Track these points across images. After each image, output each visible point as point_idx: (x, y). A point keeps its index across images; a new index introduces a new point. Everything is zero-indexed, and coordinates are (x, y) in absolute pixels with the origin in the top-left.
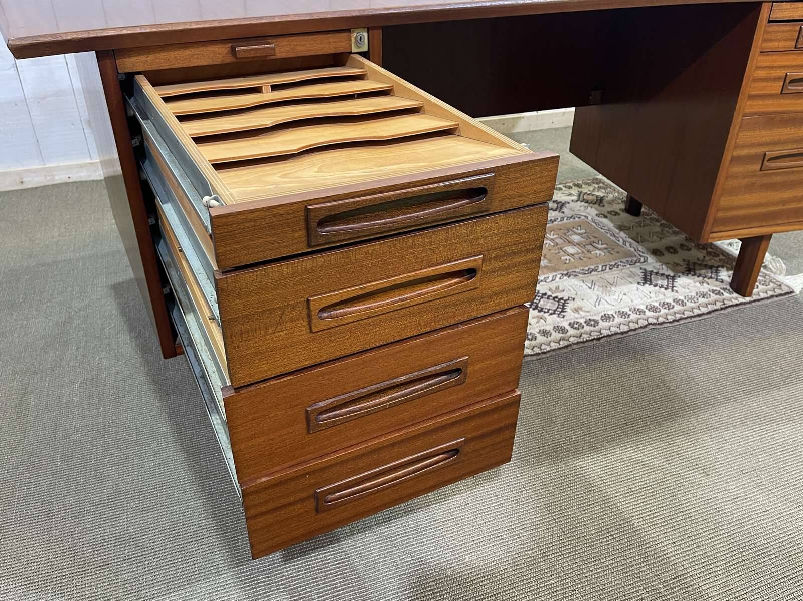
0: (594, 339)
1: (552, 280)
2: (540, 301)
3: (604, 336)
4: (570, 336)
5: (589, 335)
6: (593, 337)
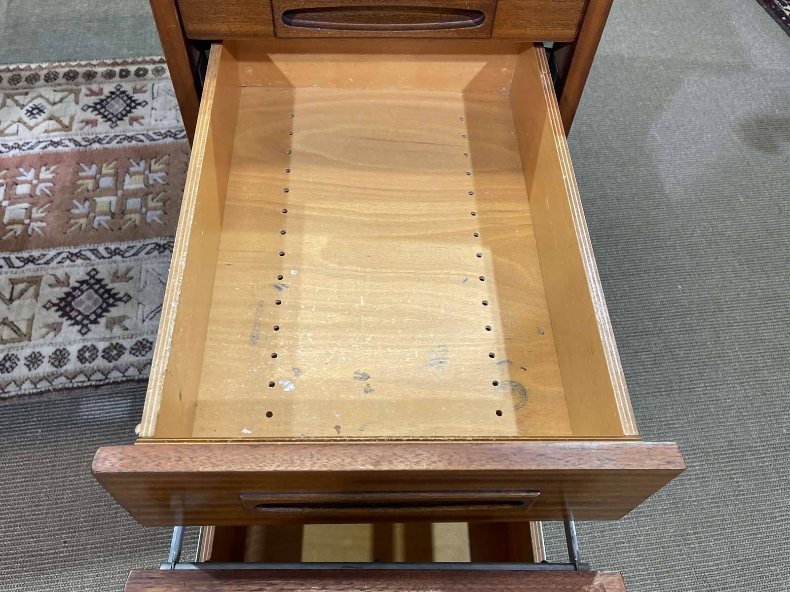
0: (91, 386)
1: (133, 255)
2: (82, 292)
3: (107, 384)
4: (61, 375)
5: (86, 379)
6: (89, 384)
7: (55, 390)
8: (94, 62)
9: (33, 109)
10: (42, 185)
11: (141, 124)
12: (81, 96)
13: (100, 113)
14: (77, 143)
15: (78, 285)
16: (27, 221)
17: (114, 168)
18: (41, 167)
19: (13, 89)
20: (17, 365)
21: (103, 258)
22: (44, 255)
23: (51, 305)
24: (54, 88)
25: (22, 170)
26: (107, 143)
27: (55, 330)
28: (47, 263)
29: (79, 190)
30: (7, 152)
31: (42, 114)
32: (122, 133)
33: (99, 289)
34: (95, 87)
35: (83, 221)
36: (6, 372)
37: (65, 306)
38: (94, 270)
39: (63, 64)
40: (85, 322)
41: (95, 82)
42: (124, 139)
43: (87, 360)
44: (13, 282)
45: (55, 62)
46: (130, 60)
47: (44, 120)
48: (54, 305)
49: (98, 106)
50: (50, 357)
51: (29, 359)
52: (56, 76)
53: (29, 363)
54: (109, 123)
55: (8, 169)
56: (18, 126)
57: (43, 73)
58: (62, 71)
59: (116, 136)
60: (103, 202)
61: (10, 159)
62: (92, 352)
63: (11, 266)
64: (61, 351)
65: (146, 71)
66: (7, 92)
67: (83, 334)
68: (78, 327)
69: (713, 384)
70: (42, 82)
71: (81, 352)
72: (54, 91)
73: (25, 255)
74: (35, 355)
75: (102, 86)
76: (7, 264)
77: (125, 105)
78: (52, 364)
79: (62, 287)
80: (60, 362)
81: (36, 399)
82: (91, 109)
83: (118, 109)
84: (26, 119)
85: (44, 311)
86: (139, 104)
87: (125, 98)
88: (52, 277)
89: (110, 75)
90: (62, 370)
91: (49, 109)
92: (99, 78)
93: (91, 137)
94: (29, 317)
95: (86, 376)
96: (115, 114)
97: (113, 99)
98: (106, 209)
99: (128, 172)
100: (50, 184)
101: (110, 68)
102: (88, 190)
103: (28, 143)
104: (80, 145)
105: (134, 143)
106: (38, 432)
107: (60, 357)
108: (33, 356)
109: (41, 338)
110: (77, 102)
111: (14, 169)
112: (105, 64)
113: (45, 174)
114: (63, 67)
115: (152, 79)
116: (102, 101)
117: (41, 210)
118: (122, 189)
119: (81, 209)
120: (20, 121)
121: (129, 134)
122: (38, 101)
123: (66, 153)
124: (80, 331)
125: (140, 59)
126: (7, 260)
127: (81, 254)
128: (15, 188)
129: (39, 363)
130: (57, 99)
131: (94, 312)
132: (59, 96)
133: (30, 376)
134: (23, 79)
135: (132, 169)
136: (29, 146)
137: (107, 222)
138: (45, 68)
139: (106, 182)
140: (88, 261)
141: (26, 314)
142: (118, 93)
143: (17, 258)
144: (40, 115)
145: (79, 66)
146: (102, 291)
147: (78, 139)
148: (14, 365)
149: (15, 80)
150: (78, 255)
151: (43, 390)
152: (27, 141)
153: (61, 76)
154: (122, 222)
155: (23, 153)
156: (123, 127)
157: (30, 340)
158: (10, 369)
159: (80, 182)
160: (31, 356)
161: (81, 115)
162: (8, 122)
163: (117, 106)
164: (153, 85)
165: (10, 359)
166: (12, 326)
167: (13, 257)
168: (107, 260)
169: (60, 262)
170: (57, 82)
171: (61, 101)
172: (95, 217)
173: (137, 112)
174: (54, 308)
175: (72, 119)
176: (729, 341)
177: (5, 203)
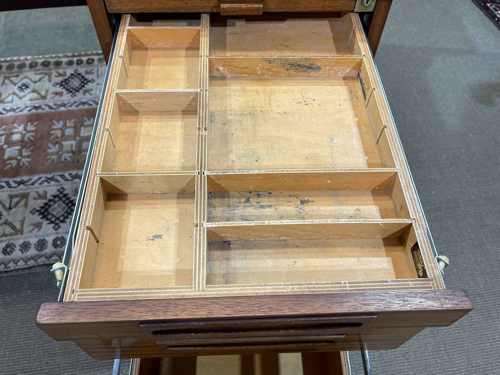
7: (39, 266)
8: (60, 55)
9: (22, 86)
10: (28, 135)
11: (91, 94)
12: (53, 77)
13: (65, 88)
14: (50, 107)
15: (52, 198)
16: (19, 158)
17: (74, 123)
18: (28, 122)
19: (9, 73)
20: (14, 250)
21: (68, 180)
22: (30, 179)
23: (35, 211)
24: (35, 72)
25: (15, 125)
26: (70, 106)
27: (38, 227)
28: (33, 184)
29: (52, 137)
30: (6, 114)
31: (28, 89)
32: (78, 100)
33: (65, 200)
34: (61, 71)
35: (55, 157)
36: (7, 255)
37: (44, 212)
38: (62, 188)
39: (41, 56)
40: (57, 222)
41: (61, 68)
42: (80, 104)
43: (58, 246)
44: (11, 197)
45: (35, 55)
46: (83, 53)
47: (29, 93)
48: (38, 211)
49: (64, 83)
50: (35, 244)
51: (22, 246)
52: (36, 64)
53: (21, 249)
54: (70, 94)
55: (7, 125)
56: (13, 97)
57: (28, 63)
58: (40, 61)
59: (75, 102)
60: (67, 144)
61: (7, 118)
62: (62, 241)
63: (10, 186)
64: (42, 241)
65: (93, 60)
66: (5, 75)
67: (56, 230)
68: (52, 225)
69: (455, 254)
70: (27, 68)
71: (55, 241)
72: (36, 74)
73: (18, 179)
74: (26, 244)
75: (65, 70)
76: (7, 185)
77: (80, 82)
78: (37, 249)
79: (42, 199)
80: (41, 248)
81: (27, 272)
82: (59, 85)
83: (75, 85)
84: (17, 92)
85: (31, 215)
86: (89, 81)
87: (80, 78)
88: (36, 194)
89: (70, 63)
90: (43, 252)
91: (32, 85)
92: (63, 65)
93: (59, 103)
94: (21, 219)
95: (58, 256)
96: (74, 88)
97: (73, 78)
98: (69, 149)
99: (82, 125)
100: (33, 134)
101: (71, 59)
102: (58, 137)
103: (19, 108)
104: (52, 108)
105: (86, 106)
106: (28, 293)
107: (41, 244)
108: (25, 244)
109: (28, 233)
110: (50, 81)
111: (11, 125)
112: (67, 56)
113: (30, 127)
114: (40, 59)
115: (97, 66)
116: (66, 80)
117: (28, 150)
118: (80, 136)
119: (53, 149)
120: (14, 93)
121: (83, 101)
122: (25, 81)
123: (43, 114)
124: (54, 228)
125: (89, 53)
126: (7, 183)
127: (54, 178)
128: (11, 137)
129: (28, 248)
130: (37, 79)
131: (63, 215)
132: (38, 77)
133: (22, 257)
134: (16, 67)
135: (85, 123)
136: (20, 109)
137: (70, 157)
138: (30, 59)
139: (69, 132)
140: (58, 183)
141: (20, 217)
142: (76, 74)
143: (14, 181)
144: (26, 90)
145: (51, 57)
146: (67, 201)
147: (51, 104)
148: (13, 250)
149: (10, 67)
150: (52, 179)
151: (31, 265)
152: (19, 106)
153: (39, 64)
154: (79, 157)
155: (16, 114)
156: (80, 96)
157: (22, 234)
158: (10, 253)
159: (52, 132)
160: (23, 244)
161: (53, 89)
162: (7, 95)
163: (75, 83)
164: (98, 69)
165: (10, 246)
166: (11, 225)
167: (11, 181)
168: (70, 182)
169: (40, 184)
170: (37, 68)
171: (40, 80)
172: (62, 154)
173: (88, 86)
174: (37, 213)
175: (47, 92)
176: (464, 226)
177: (5, 146)
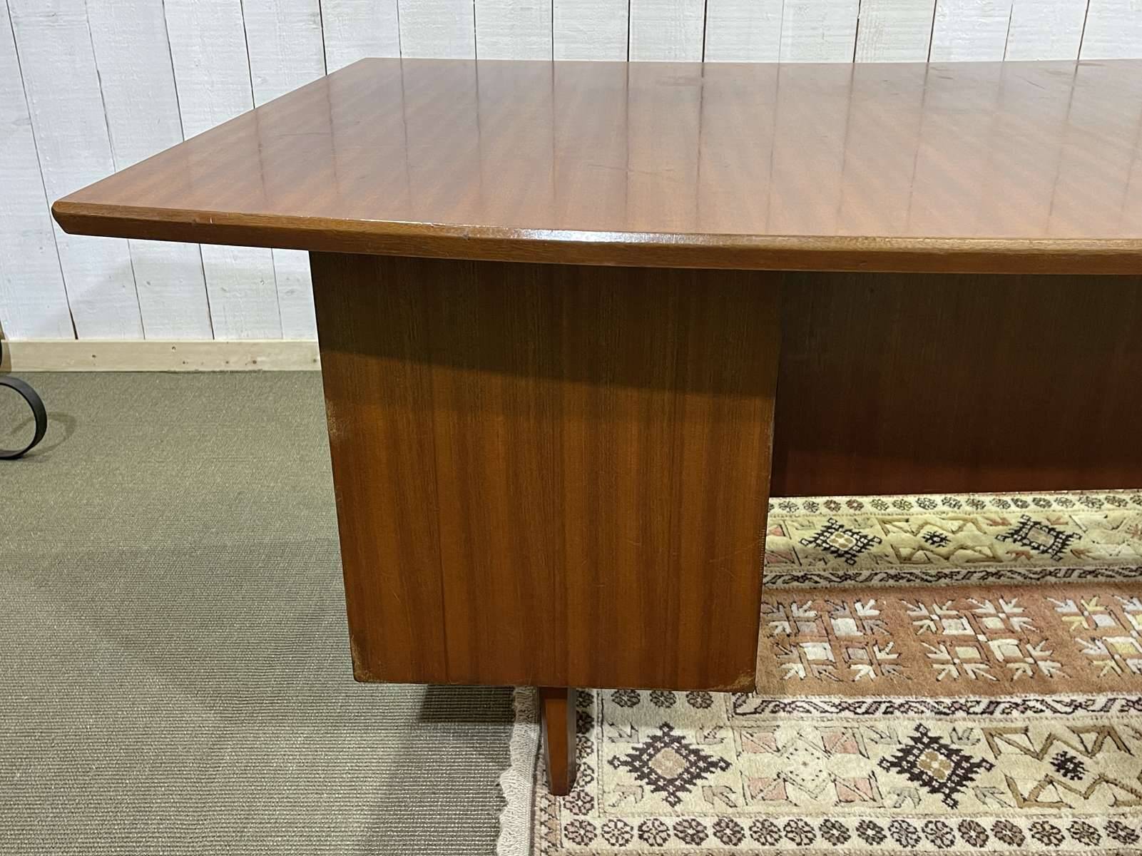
12: (983, 525)
13: (1026, 545)
17: (1100, 605)
18: (997, 599)
19: (885, 515)
22: (1092, 701)
24: (939, 516)
25: (974, 601)
26: (1064, 576)
28: (1104, 710)
29: (1073, 628)
31: (946, 542)
32: (1076, 568)
34: (993, 517)
35: (1112, 664)
41: (990, 511)
42: (1086, 573)
44: (1075, 731)
47: (956, 549)
49: (1018, 537)
52: (932, 503)
54: (1048, 556)
56: (925, 554)
57: (911, 500)
60: (1120, 643)
61: (946, 589)
63: (1056, 711)
65: (1048, 502)
66: (880, 517)
70: (917, 508)
72: (942, 519)
73: (1065, 698)
76: (1047, 707)
77: (1052, 537)
82: (1009, 540)
83: (1047, 541)
84: (928, 546)
86: (1071, 537)
87: (1046, 529)
89: (1002, 504)
91: (950, 537)
92: (989, 507)
93: (1036, 570)
96: (1048, 546)
97: (1030, 530)
98: (1132, 651)
99: (1124, 610)
100: (1027, 620)
101: (996, 497)
102: (1086, 629)
103: (957, 573)
104: (1031, 578)
105: (1102, 578)
111: (963, 600)
113: (1009, 608)
116: (1017, 531)
117: (1039, 648)
118: (1134, 630)
119: (1092, 650)
126: (1044, 703)
128: (982, 622)
134: (890, 505)
135: (1128, 608)
136: (961, 576)
139: (1104, 621)
142: (1030, 524)
143: (1056, 702)
147: (1022, 571)
152: (953, 570)
159: (1066, 619)
161: (1002, 546)
163: (1042, 538)
164: (1070, 517)
167: (1048, 699)
169: (1122, 711)
171: (960, 529)
172: (1125, 660)
177: (982, 638)
